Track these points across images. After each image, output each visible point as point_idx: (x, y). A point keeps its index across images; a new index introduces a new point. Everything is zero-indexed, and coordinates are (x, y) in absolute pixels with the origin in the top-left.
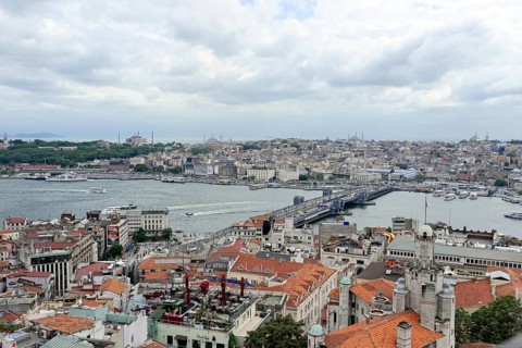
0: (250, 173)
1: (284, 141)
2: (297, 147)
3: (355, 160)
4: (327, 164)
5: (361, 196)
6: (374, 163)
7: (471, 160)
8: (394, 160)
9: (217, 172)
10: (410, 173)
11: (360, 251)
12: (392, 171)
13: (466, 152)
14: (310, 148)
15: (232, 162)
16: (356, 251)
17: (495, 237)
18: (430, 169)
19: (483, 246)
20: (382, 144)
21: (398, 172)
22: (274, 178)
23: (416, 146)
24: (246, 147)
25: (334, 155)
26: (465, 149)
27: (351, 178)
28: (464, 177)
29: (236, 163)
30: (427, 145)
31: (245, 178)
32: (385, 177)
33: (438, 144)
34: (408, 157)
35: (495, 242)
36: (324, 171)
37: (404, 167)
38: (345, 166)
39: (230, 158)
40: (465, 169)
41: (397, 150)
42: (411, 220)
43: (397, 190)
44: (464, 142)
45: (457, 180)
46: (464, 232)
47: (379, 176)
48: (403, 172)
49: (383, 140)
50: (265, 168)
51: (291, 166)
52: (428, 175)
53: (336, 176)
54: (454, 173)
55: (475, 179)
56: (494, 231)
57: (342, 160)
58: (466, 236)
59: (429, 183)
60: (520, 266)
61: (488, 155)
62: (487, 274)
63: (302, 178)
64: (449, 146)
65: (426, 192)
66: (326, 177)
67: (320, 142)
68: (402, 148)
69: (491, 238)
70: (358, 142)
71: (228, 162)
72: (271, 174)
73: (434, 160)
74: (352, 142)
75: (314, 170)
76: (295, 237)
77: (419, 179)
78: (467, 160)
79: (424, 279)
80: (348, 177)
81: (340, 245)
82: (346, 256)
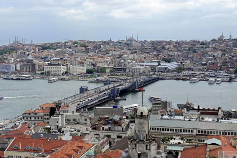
0: (46, 69)
1: (76, 43)
2: (85, 47)
3: (131, 56)
4: (109, 60)
5: (134, 85)
6: (145, 58)
7: (218, 54)
8: (161, 56)
9: (18, 68)
10: (172, 66)
11: (120, 128)
12: (159, 64)
13: (214, 48)
14: (95, 48)
15: (32, 61)
16: (117, 128)
17: (220, 112)
18: (188, 62)
19: (211, 120)
20: (153, 43)
21: (164, 65)
22: (66, 73)
23: (178, 45)
24: (44, 48)
25: (115, 53)
26: (214, 46)
27: (127, 70)
28: (213, 67)
29: (35, 61)
30: (186, 43)
31: (42, 74)
32: (153, 69)
33: (194, 43)
34: (171, 53)
35: (220, 117)
36: (106, 66)
37: (168, 61)
38: (122, 61)
39: (30, 58)
40: (213, 61)
41: (164, 48)
42: (166, 103)
43: (162, 79)
44: (214, 41)
45: (207, 70)
46: (198, 110)
47: (149, 69)
48: (168, 65)
49: (153, 40)
50: (58, 64)
51: (79, 63)
52: (186, 67)
53: (115, 70)
54: (205, 65)
55: (221, 69)
56: (220, 108)
57: (120, 56)
58: (199, 113)
59: (186, 73)
60: (235, 134)
61: (231, 50)
62: (206, 142)
63: (89, 72)
64: (203, 43)
65: (184, 80)
66: (108, 71)
67: (104, 43)
68: (168, 46)
69: (217, 114)
70: (134, 42)
71: (28, 61)
72: (63, 69)
73: (191, 55)
74: (129, 42)
75: (98, 65)
76: (74, 120)
77: (180, 69)
78: (215, 54)
79: (141, 149)
80: (125, 70)
81: (104, 124)
82: (108, 133)
